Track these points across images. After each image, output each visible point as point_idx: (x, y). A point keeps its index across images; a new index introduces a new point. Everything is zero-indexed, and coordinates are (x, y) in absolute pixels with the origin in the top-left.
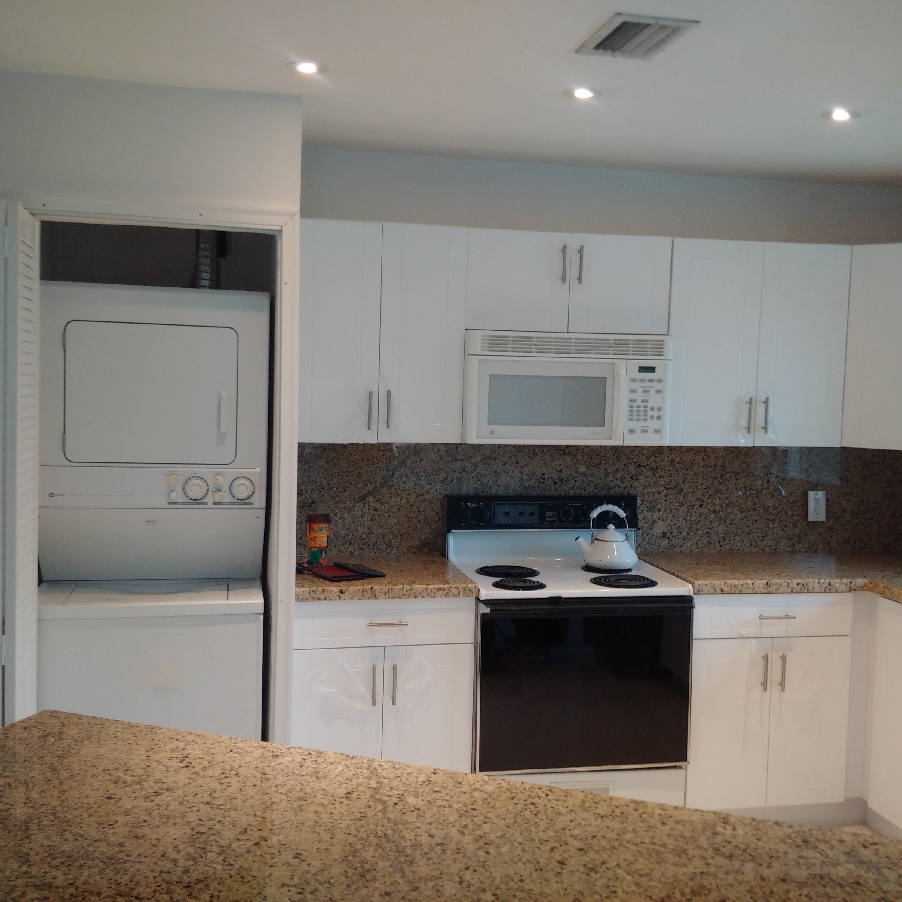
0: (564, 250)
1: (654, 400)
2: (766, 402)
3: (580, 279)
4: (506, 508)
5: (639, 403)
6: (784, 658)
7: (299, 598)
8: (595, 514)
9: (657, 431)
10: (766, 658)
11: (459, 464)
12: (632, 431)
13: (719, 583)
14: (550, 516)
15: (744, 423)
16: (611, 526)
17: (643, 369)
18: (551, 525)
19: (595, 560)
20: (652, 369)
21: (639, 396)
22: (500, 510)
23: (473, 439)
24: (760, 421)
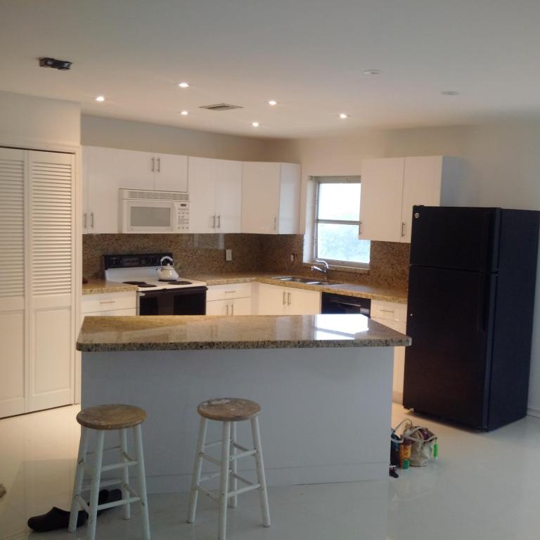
0: (153, 159)
1: (186, 216)
2: (219, 217)
3: (159, 170)
4: (127, 259)
5: (181, 218)
6: (232, 306)
7: (84, 293)
8: (162, 260)
9: (187, 228)
10: (227, 306)
11: (106, 242)
12: (179, 228)
13: (213, 281)
14: (143, 262)
15: (212, 225)
16: (169, 264)
17: (182, 205)
18: (144, 265)
19: (164, 277)
20: (185, 205)
21: (181, 215)
22: (125, 260)
23: (125, 231)
24: (217, 225)
